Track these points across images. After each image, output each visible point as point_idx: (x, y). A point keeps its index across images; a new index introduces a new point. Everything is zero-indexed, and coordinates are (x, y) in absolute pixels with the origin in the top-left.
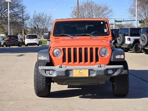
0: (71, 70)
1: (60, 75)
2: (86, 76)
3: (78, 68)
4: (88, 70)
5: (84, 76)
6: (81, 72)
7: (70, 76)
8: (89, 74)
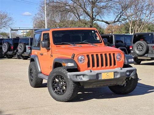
0: (100, 74)
1: (92, 78)
2: (112, 78)
3: (106, 72)
4: (113, 72)
5: (110, 78)
6: (108, 74)
7: (100, 79)
8: (114, 76)
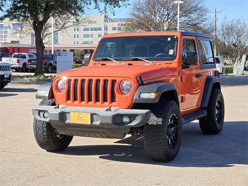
3: (78, 111)
4: (90, 114)
5: (85, 123)
7: (67, 121)
8: (92, 121)
